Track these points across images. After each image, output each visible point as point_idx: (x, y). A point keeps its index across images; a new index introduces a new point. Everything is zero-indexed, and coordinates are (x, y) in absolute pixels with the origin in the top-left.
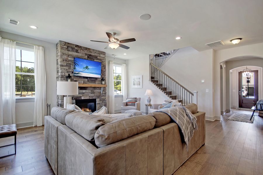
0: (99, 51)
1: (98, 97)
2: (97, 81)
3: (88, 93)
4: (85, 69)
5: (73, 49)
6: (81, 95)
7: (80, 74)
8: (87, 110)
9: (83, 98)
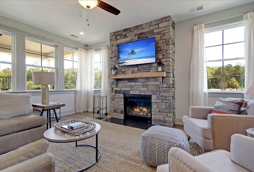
0: (156, 21)
1: (155, 92)
2: (152, 68)
3: (139, 86)
4: (130, 55)
5: (121, 35)
6: (129, 89)
7: (125, 62)
8: (144, 110)
9: (131, 93)
